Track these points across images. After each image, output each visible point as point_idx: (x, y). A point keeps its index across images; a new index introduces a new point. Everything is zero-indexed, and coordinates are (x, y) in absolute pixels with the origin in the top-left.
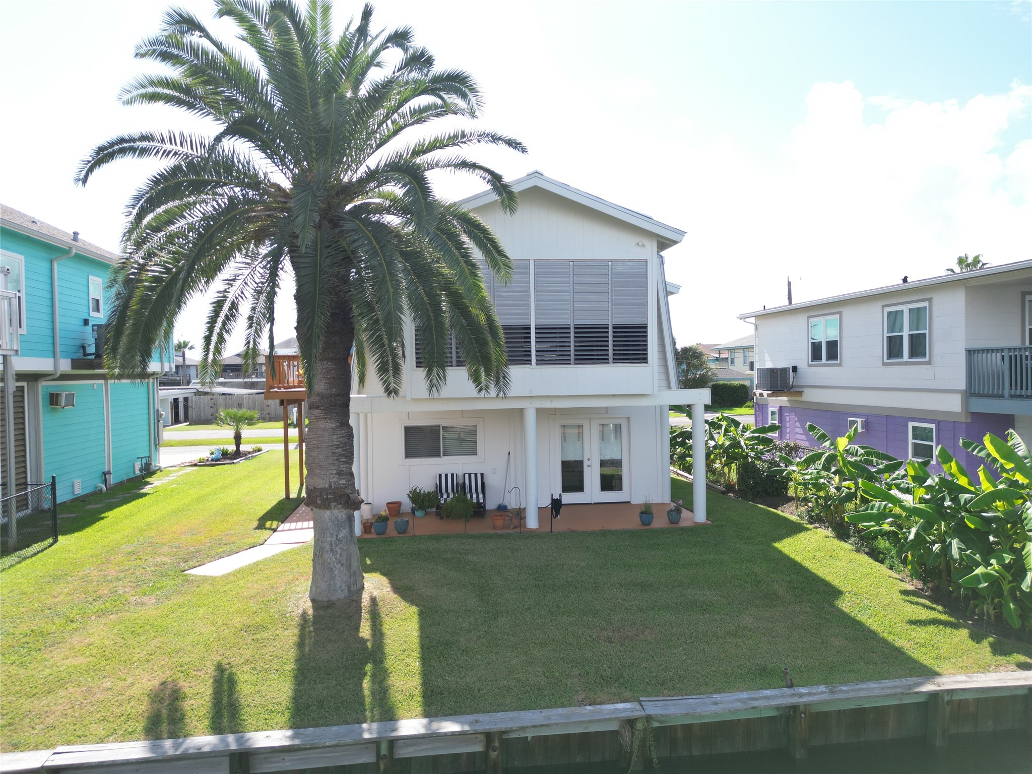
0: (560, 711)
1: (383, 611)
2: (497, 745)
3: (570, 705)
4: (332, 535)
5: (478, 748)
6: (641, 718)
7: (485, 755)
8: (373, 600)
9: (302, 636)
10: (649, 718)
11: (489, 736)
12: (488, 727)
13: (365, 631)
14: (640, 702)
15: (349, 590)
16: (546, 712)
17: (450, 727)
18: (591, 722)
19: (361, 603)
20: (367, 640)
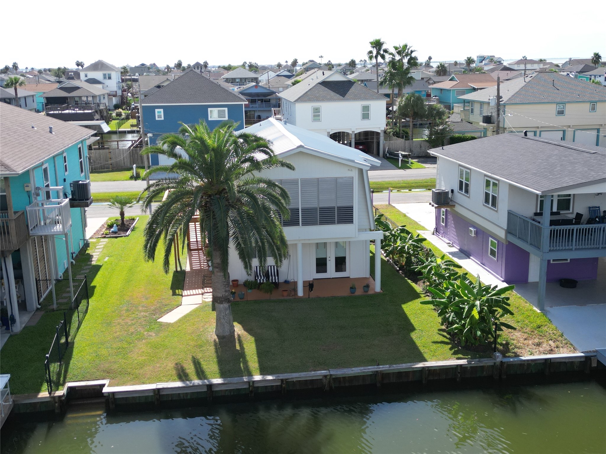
0: (304, 373)
1: (243, 339)
2: (285, 383)
3: (308, 372)
4: (223, 313)
5: (279, 384)
6: (329, 375)
7: (281, 386)
8: (239, 335)
9: (216, 349)
10: (331, 375)
11: (282, 380)
12: (281, 378)
13: (238, 347)
14: (329, 371)
15: (230, 332)
16: (300, 374)
17: (270, 378)
18: (313, 376)
19: (235, 336)
20: (239, 350)
